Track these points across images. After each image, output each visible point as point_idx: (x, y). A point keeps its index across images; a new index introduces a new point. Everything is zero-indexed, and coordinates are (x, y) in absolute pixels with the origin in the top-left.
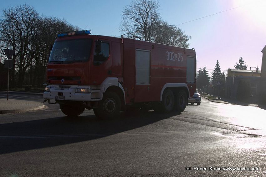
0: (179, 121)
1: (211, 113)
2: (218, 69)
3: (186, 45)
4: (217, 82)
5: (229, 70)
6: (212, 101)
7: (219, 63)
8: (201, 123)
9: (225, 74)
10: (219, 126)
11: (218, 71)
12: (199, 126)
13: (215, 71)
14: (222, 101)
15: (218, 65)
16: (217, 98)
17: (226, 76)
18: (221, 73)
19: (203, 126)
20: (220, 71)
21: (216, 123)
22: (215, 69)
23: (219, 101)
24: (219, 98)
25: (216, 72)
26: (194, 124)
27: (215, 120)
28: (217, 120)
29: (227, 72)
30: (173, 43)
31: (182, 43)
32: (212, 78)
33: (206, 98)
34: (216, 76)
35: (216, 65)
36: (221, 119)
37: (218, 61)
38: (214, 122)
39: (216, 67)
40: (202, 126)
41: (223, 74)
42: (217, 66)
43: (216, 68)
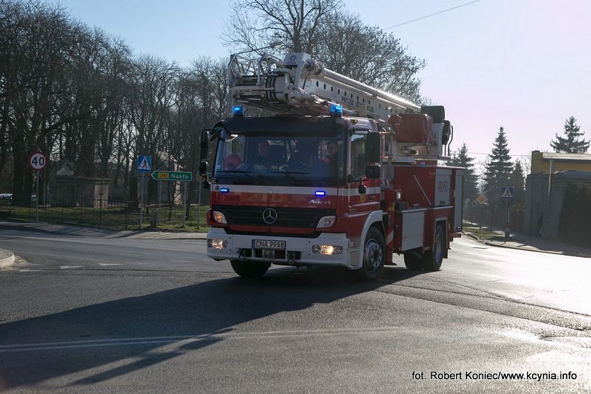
0: (409, 299)
1: (493, 276)
2: (500, 152)
3: (411, 84)
4: (504, 189)
5: (536, 155)
6: (487, 244)
7: (504, 136)
8: (471, 303)
9: (523, 167)
10: (525, 314)
11: (502, 159)
12: (468, 313)
13: (494, 158)
14: (515, 244)
15: (501, 139)
16: (501, 233)
17: (526, 172)
18: (510, 164)
19: (480, 313)
20: (508, 158)
21: (517, 305)
22: (494, 153)
23: (508, 244)
24: (507, 234)
25: (497, 161)
26: (454, 306)
27: (509, 296)
28: (517, 298)
29: (529, 162)
30: (374, 78)
31: (398, 80)
32: (485, 176)
33: (468, 235)
34: (497, 171)
35: (497, 140)
36: (529, 294)
37: (502, 129)
38: (508, 303)
39: (495, 147)
40: (478, 314)
41: (518, 165)
42: (500, 144)
43: (496, 150)
